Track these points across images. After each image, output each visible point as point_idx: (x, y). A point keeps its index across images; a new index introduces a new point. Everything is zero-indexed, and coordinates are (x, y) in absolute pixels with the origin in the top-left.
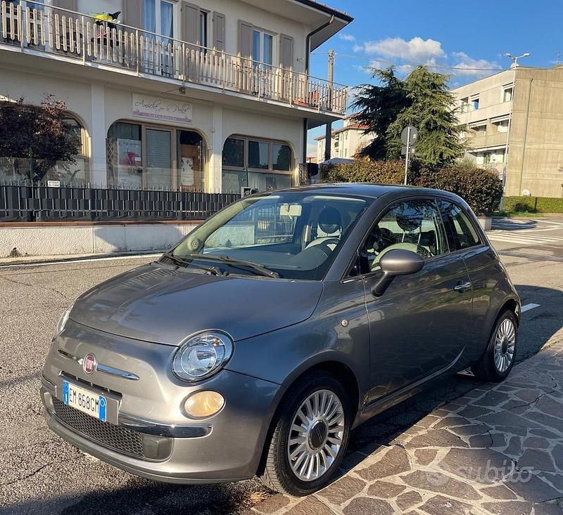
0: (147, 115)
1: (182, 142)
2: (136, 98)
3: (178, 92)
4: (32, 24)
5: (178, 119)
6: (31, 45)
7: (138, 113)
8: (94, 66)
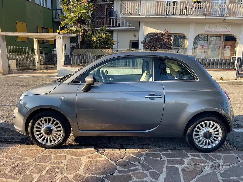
0: (211, 31)
1: (225, 41)
2: (207, 26)
3: (223, 21)
4: (174, 8)
5: (224, 31)
6: (173, 14)
7: (207, 31)
8: (189, 17)
